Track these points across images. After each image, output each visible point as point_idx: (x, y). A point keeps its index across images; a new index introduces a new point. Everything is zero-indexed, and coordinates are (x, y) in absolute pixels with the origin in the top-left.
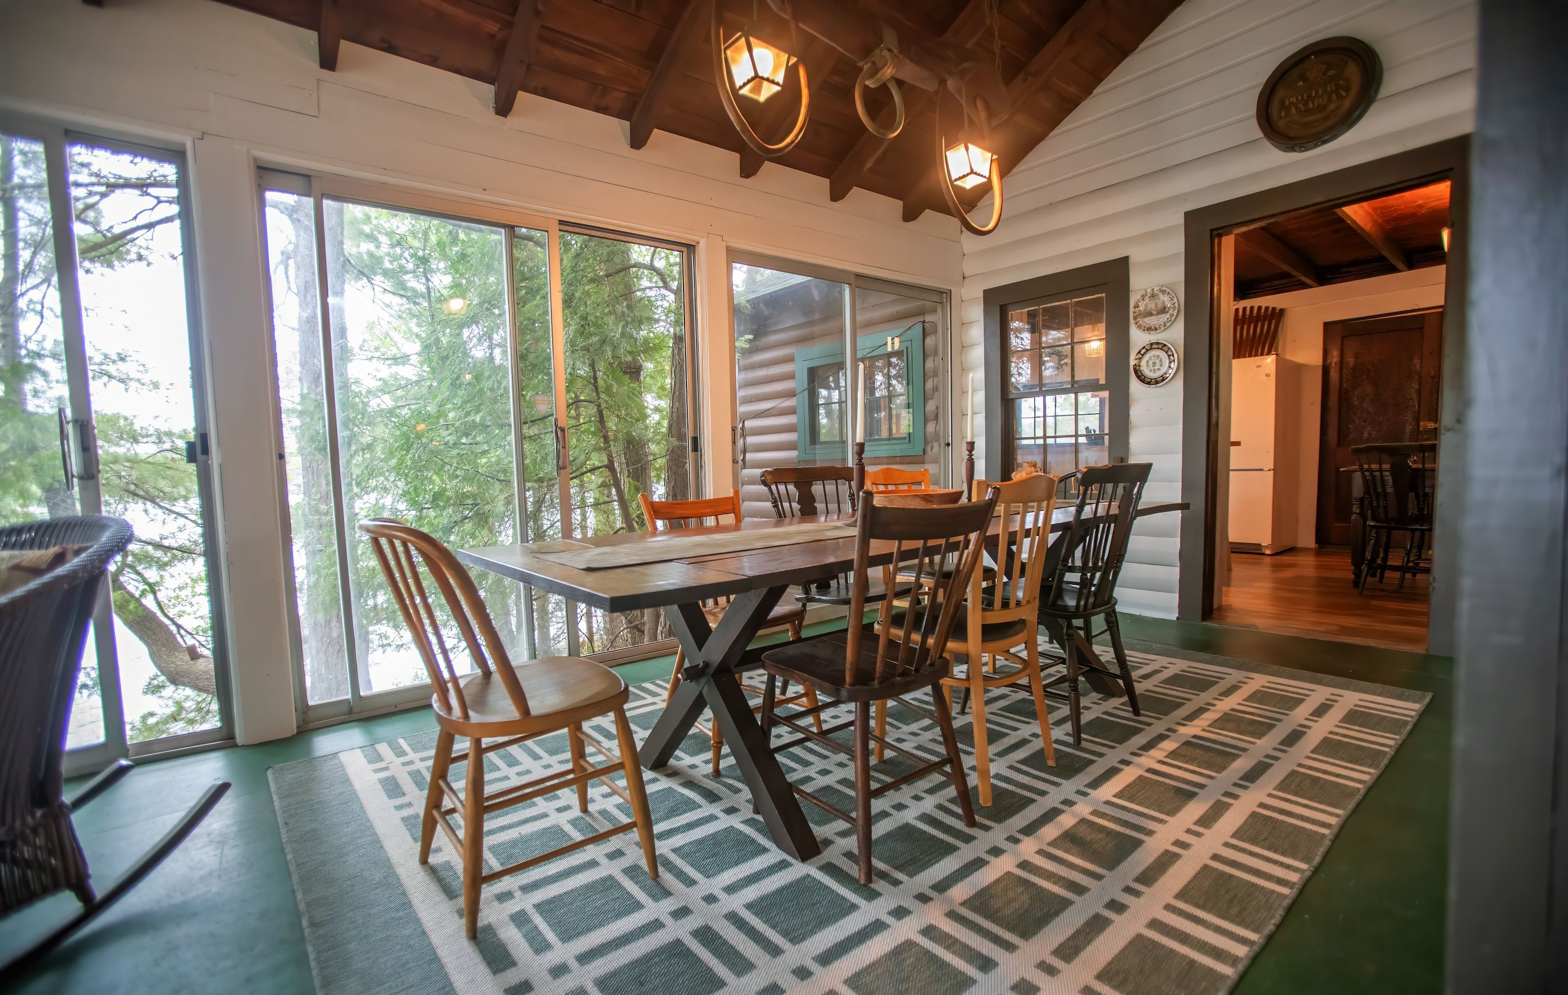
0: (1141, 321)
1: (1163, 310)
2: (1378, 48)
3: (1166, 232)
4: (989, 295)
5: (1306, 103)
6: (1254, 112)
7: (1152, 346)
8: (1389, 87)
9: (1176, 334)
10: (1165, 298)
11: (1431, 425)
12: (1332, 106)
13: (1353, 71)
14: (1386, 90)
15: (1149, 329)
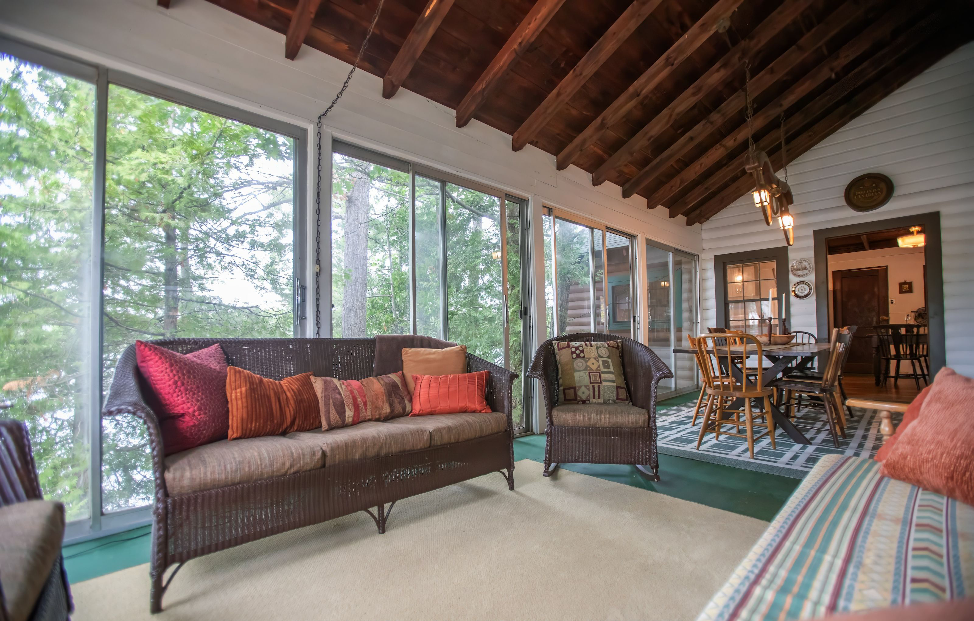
0: (795, 272)
1: (805, 268)
2: (892, 178)
3: (806, 237)
4: (716, 258)
5: (865, 195)
6: (843, 195)
7: (799, 283)
8: (896, 193)
9: (811, 278)
10: (806, 264)
11: (885, 318)
12: (875, 198)
13: (883, 185)
14: (895, 194)
15: (799, 276)
